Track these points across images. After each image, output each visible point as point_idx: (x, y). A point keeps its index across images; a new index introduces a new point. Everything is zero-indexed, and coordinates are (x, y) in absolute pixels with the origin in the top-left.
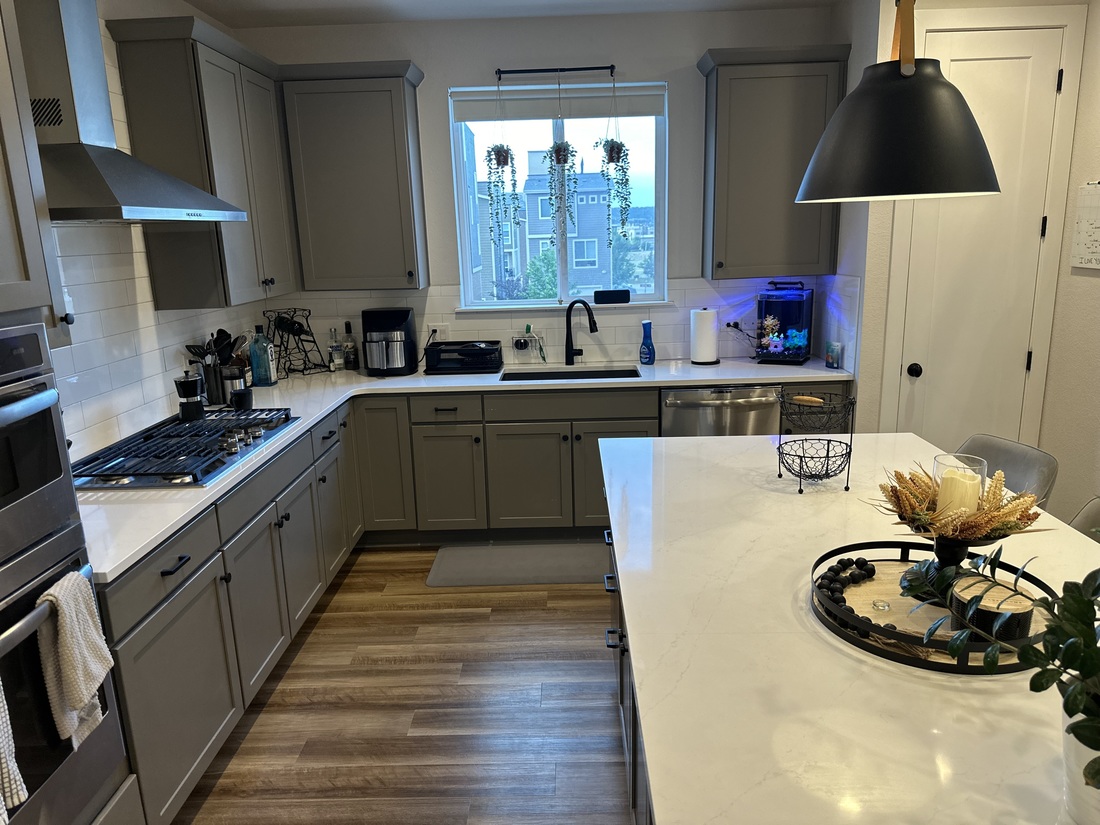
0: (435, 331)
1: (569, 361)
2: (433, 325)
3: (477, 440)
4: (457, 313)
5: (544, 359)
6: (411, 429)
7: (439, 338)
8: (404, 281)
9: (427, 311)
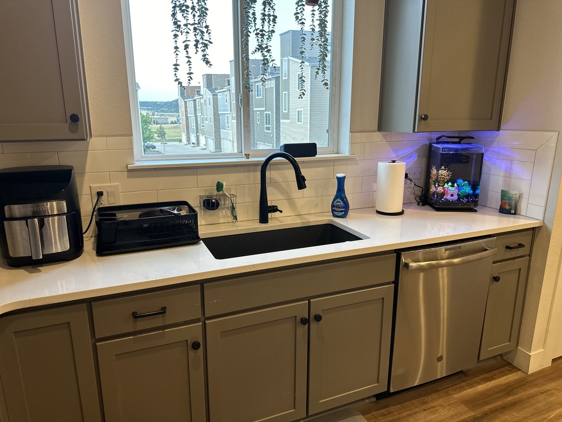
0: (100, 194)
1: (264, 219)
2: (97, 186)
3: (196, 346)
4: (130, 171)
5: (235, 218)
6: (95, 348)
7: (105, 202)
8: (64, 129)
9: (87, 170)
